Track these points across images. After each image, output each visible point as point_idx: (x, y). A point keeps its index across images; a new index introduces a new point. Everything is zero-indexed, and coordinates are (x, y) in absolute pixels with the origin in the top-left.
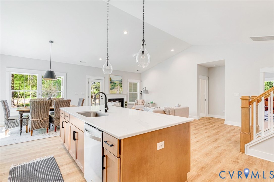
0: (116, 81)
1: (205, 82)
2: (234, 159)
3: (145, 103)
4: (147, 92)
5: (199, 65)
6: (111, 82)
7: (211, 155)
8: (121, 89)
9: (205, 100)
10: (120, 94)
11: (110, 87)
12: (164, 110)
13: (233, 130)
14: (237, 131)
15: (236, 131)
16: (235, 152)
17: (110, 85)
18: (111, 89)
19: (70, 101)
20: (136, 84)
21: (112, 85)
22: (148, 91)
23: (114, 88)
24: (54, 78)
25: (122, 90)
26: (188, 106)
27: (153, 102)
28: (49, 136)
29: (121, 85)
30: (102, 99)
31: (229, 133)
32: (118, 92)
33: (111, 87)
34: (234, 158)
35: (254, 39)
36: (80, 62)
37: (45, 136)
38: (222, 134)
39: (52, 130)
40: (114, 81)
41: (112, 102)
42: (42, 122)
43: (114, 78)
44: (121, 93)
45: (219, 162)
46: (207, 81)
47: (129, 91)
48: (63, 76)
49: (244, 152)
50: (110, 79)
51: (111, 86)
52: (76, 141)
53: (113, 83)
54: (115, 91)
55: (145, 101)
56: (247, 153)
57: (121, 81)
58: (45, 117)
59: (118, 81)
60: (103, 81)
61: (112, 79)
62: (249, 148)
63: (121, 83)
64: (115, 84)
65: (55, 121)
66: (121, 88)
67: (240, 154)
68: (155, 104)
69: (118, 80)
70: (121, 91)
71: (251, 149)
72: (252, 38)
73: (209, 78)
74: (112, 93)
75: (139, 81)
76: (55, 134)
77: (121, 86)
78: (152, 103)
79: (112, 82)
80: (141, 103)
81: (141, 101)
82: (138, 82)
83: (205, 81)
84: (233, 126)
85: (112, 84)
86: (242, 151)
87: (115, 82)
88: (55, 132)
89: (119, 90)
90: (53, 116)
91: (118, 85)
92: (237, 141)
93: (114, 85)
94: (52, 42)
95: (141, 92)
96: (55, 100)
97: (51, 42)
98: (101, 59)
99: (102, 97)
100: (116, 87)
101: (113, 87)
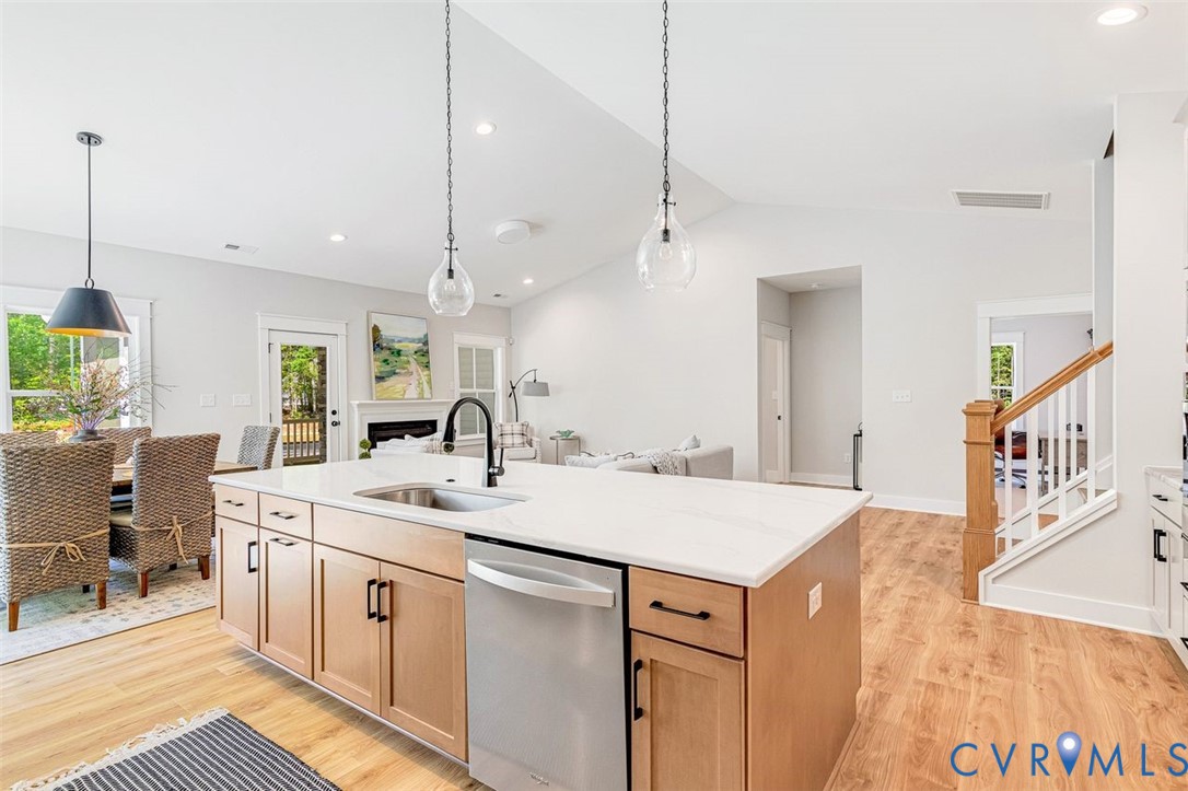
0: (400, 341)
1: (780, 349)
2: (956, 625)
3: (535, 439)
4: (541, 389)
5: (762, 282)
6: (377, 343)
7: (879, 620)
8: (424, 379)
9: (779, 418)
10: (423, 398)
11: (375, 371)
12: (654, 462)
13: (899, 524)
14: (913, 527)
15: (910, 528)
16: (947, 603)
17: (375, 360)
18: (380, 379)
19: (217, 438)
20: (486, 355)
21: (385, 361)
22: (546, 384)
23: (395, 373)
24: (116, 327)
25: (429, 382)
26: (732, 445)
27: (571, 432)
28: (126, 620)
29: (424, 360)
30: (335, 424)
31: (890, 536)
32: (412, 393)
33: (376, 368)
34: (956, 622)
35: (966, 199)
36: (228, 246)
37: (95, 622)
38: (871, 542)
39: (120, 592)
40: (393, 341)
41: (407, 436)
42: (73, 557)
43: (392, 329)
44: (427, 395)
45: (918, 641)
46: (787, 344)
47: (461, 387)
48: (135, 315)
49: (976, 598)
50: (376, 329)
51: (378, 363)
52: (386, 624)
53: (388, 352)
54: (399, 387)
55: (532, 430)
56: (985, 600)
57: (426, 343)
58: (88, 528)
59: (413, 341)
60: (341, 340)
61: (385, 333)
62: (993, 583)
63: (425, 348)
64: (399, 353)
65: (141, 544)
66: (426, 373)
67: (966, 608)
68: (578, 439)
69: (410, 336)
70: (426, 385)
71: (999, 585)
72: (963, 194)
73: (794, 333)
74: (385, 396)
75: (502, 341)
76: (148, 608)
77: (427, 366)
78: (566, 435)
79: (384, 345)
80: (518, 440)
81: (519, 428)
82: (496, 348)
83: (779, 343)
84: (892, 510)
85: (385, 354)
86: (971, 593)
87: (397, 346)
88: (145, 600)
89: (414, 383)
90: (126, 520)
91: (411, 360)
92: (933, 564)
93: (392, 359)
94: (92, 140)
95: (513, 388)
96: (137, 442)
97: (90, 139)
98: (337, 238)
99: (335, 418)
100: (404, 368)
101: (388, 368)
